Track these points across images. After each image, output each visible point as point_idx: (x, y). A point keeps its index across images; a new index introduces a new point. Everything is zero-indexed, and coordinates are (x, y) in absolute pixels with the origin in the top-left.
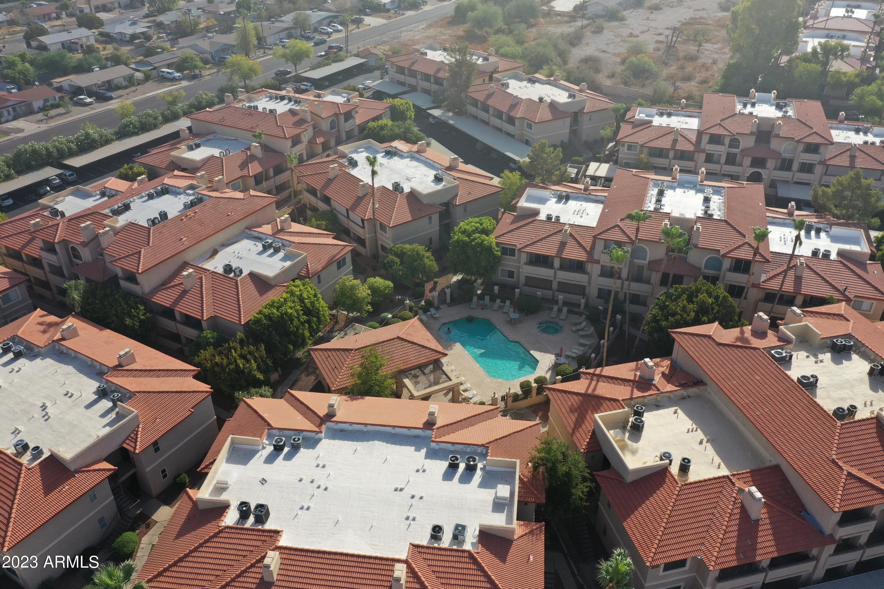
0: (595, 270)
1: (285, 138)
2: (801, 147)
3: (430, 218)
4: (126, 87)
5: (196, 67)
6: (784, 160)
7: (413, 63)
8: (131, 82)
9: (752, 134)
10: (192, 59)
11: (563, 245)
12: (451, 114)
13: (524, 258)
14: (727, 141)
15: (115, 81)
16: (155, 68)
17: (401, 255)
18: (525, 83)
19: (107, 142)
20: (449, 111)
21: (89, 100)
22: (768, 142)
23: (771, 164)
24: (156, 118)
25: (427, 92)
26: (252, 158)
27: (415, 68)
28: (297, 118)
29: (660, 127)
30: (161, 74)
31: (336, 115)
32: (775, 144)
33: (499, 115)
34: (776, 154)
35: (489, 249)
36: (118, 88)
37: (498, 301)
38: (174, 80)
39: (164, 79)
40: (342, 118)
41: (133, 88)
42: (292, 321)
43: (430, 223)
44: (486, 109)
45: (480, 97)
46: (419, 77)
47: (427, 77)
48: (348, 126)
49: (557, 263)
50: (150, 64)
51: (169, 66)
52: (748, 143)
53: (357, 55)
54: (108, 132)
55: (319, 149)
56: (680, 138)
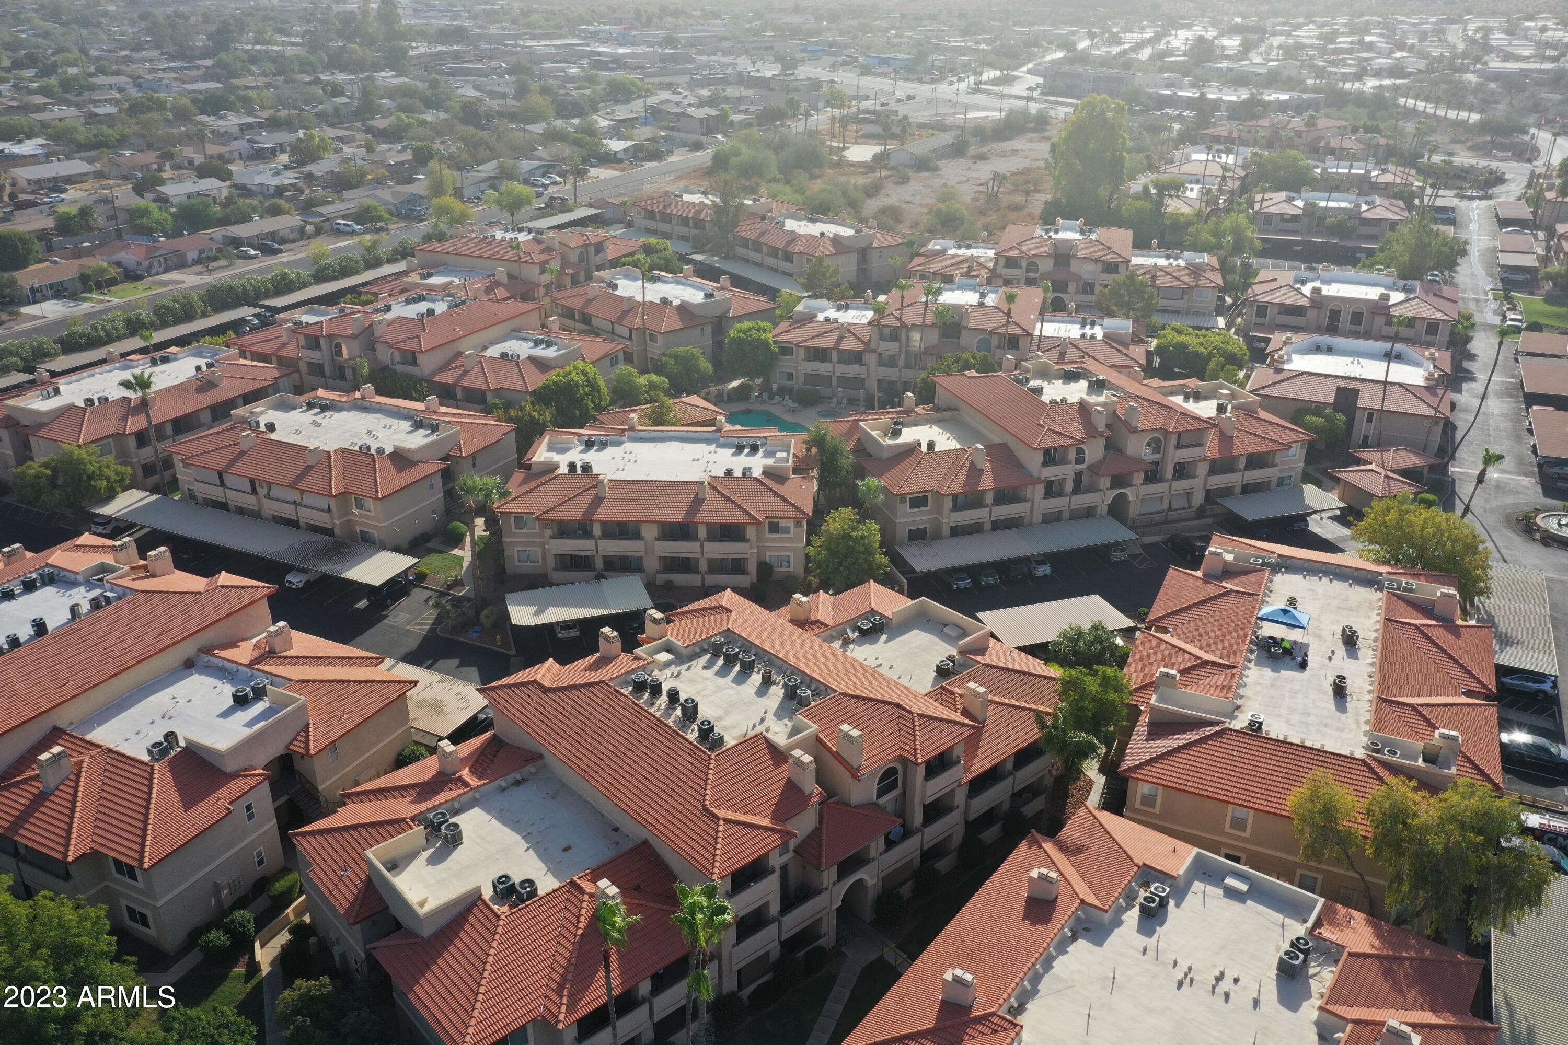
0: (871, 359)
1: (534, 263)
2: (1099, 267)
3: (702, 330)
4: (294, 241)
5: (380, 219)
6: (1086, 283)
7: (666, 206)
8: (301, 235)
9: (1049, 255)
10: (376, 208)
11: (840, 339)
12: (716, 258)
13: (801, 353)
14: (1024, 264)
15: (281, 233)
16: (328, 220)
17: (676, 357)
18: (804, 222)
19: (305, 285)
20: (713, 255)
21: (252, 252)
22: (1068, 264)
23: (1072, 287)
24: (357, 262)
25: (685, 239)
26: (497, 284)
27: (669, 210)
28: (542, 246)
29: (956, 256)
30: (335, 226)
31: (586, 246)
32: (1074, 266)
33: (774, 252)
34: (1077, 278)
35: (766, 344)
36: (284, 241)
37: (777, 397)
38: (353, 233)
39: (339, 233)
40: (592, 250)
41: (303, 242)
42: (578, 388)
43: (702, 335)
44: (758, 247)
45: (752, 235)
46: (674, 222)
47: (684, 221)
48: (599, 259)
49: (835, 356)
50: (321, 215)
51: (344, 217)
52: (1046, 266)
53: (590, 205)
54: (306, 274)
55: (568, 281)
56: (975, 265)
